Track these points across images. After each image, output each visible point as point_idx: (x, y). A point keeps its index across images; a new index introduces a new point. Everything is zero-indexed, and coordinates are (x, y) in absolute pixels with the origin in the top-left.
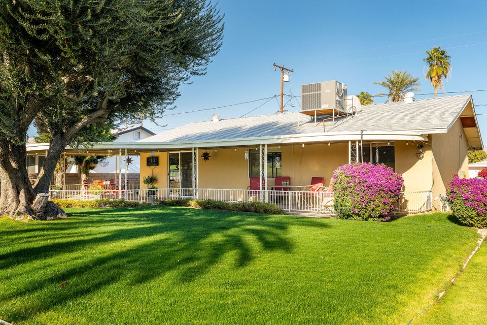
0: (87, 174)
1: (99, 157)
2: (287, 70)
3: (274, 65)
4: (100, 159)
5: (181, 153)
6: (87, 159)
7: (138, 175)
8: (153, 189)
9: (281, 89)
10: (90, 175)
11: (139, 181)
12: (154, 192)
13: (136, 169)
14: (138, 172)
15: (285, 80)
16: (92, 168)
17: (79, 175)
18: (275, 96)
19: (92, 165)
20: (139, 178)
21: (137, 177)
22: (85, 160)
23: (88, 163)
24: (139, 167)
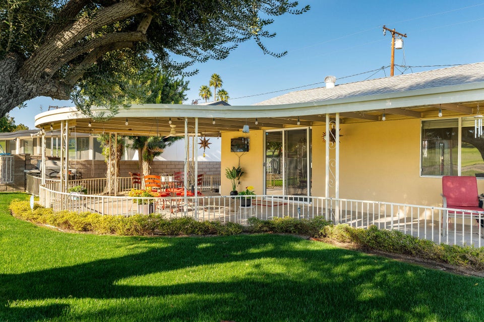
0: (150, 162)
1: (166, 140)
2: (399, 34)
3: (384, 28)
4: (169, 142)
5: (285, 131)
6: (149, 140)
7: (219, 164)
8: (246, 196)
9: (392, 59)
10: (156, 163)
11: (220, 171)
12: (249, 200)
13: (216, 156)
14: (219, 159)
15: (397, 46)
16: (158, 154)
17: (139, 163)
18: (383, 68)
19: (157, 150)
20: (220, 168)
21: (217, 166)
22: (146, 143)
23: (150, 146)
24: (220, 153)
